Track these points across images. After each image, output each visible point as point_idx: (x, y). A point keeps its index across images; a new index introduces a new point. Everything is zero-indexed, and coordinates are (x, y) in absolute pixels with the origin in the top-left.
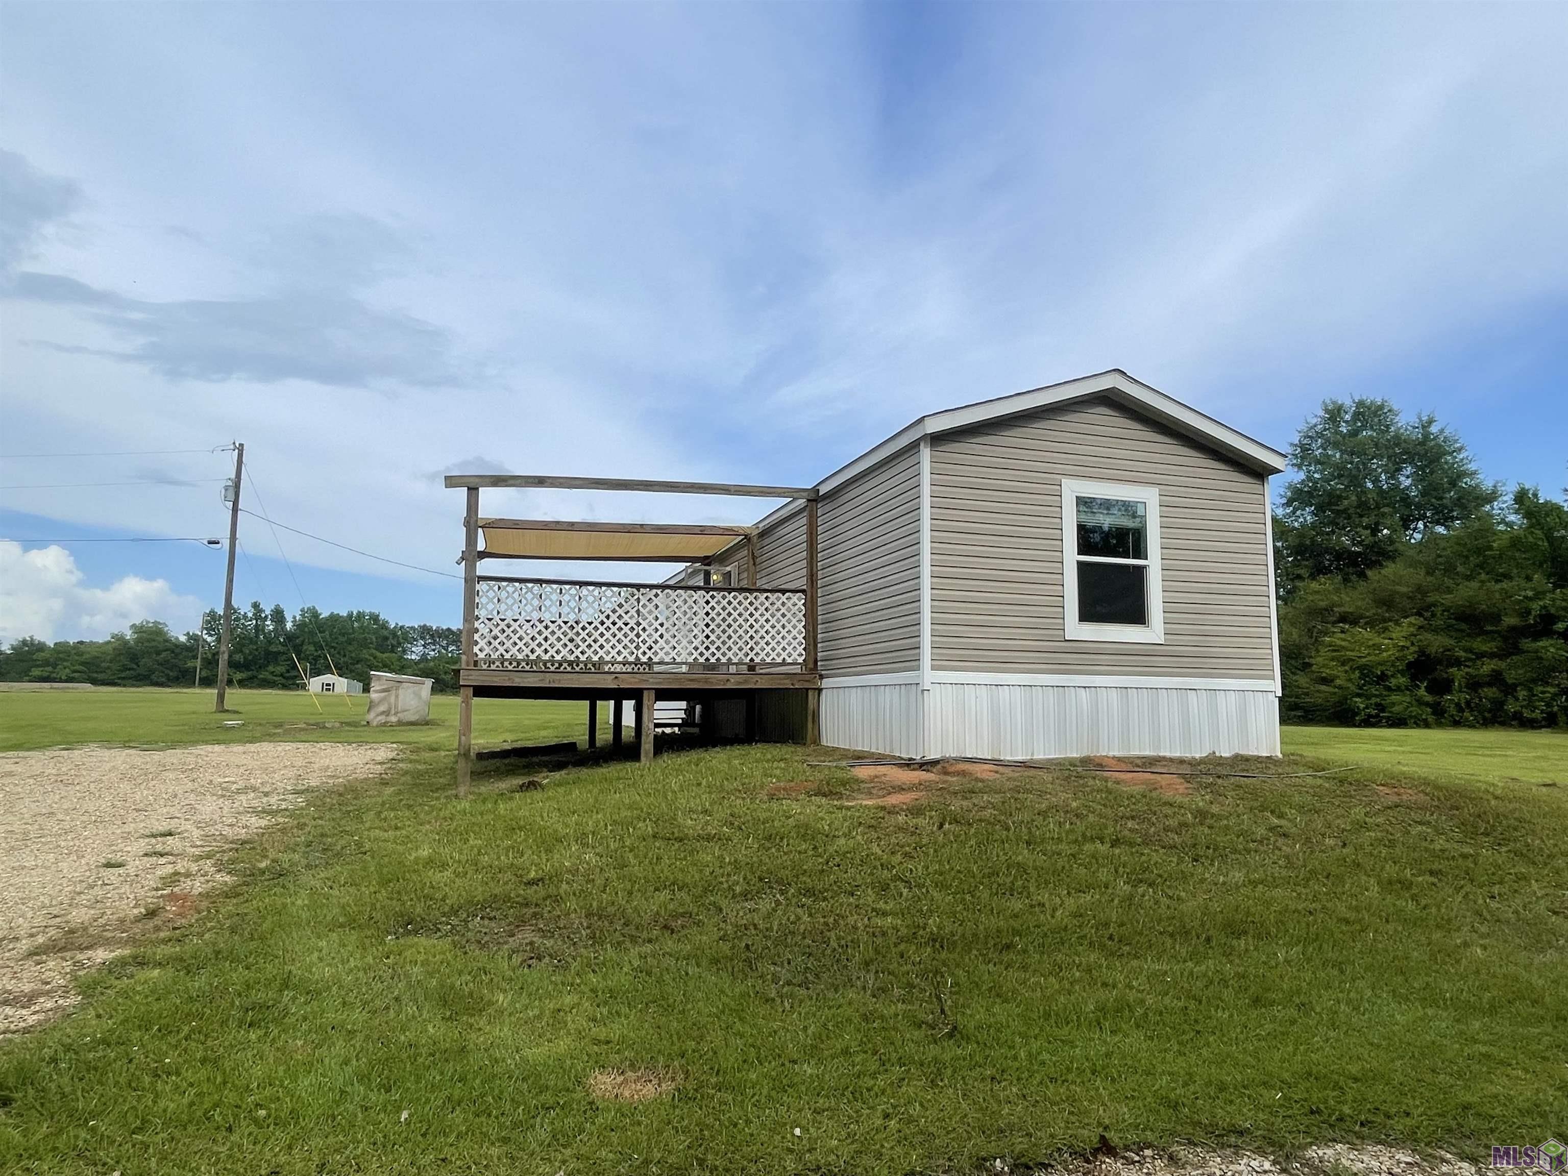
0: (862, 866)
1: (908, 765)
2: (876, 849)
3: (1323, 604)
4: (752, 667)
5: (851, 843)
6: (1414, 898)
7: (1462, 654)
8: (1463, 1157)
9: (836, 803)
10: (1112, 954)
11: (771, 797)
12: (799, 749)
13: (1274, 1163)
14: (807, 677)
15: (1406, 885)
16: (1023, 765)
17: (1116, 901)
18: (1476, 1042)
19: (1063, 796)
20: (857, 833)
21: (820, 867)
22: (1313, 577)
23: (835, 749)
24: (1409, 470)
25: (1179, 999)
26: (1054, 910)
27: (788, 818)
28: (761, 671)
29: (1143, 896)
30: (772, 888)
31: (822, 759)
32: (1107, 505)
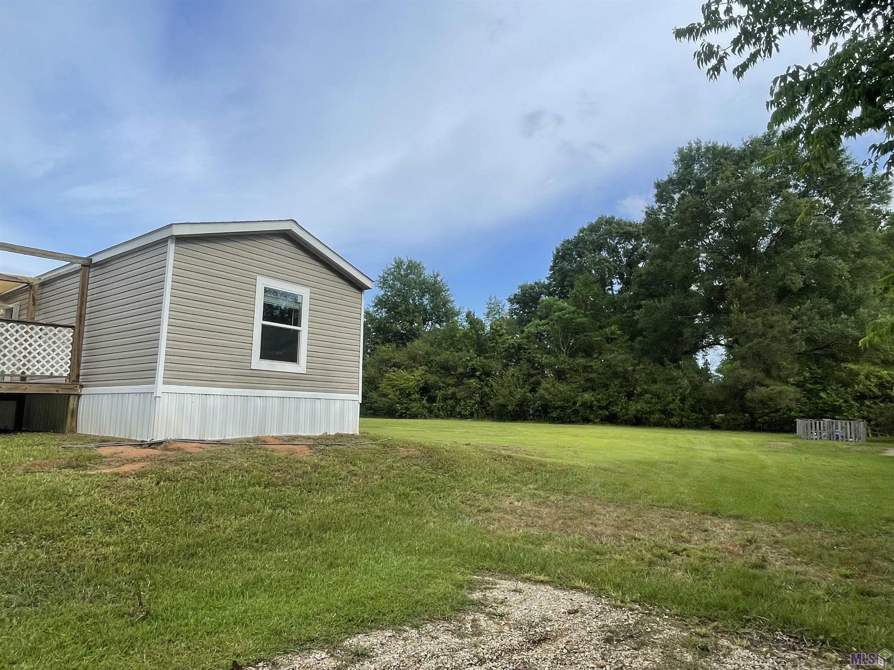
0: (95, 514)
1: (140, 445)
2: (107, 502)
3: (386, 357)
4: (23, 378)
5: (89, 499)
6: (409, 502)
7: (441, 384)
8: (412, 627)
9: (81, 472)
10: (257, 551)
11: (27, 471)
12: (59, 437)
13: (328, 653)
14: (70, 386)
15: (406, 496)
16: (218, 442)
17: (263, 520)
18: (425, 569)
19: (240, 460)
20: (95, 493)
21: (61, 518)
22: (383, 343)
23: (87, 436)
24: (427, 296)
25: (290, 571)
26: (226, 529)
27: (39, 485)
28: (31, 381)
29: (279, 515)
30: (17, 537)
31: (75, 443)
32: (285, 295)
